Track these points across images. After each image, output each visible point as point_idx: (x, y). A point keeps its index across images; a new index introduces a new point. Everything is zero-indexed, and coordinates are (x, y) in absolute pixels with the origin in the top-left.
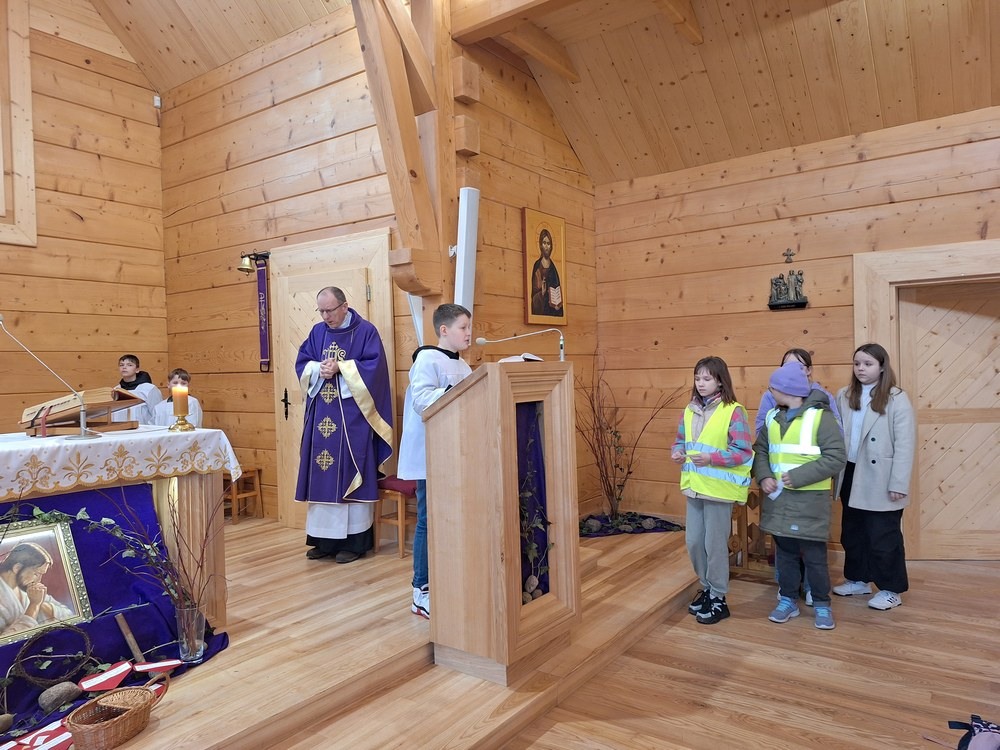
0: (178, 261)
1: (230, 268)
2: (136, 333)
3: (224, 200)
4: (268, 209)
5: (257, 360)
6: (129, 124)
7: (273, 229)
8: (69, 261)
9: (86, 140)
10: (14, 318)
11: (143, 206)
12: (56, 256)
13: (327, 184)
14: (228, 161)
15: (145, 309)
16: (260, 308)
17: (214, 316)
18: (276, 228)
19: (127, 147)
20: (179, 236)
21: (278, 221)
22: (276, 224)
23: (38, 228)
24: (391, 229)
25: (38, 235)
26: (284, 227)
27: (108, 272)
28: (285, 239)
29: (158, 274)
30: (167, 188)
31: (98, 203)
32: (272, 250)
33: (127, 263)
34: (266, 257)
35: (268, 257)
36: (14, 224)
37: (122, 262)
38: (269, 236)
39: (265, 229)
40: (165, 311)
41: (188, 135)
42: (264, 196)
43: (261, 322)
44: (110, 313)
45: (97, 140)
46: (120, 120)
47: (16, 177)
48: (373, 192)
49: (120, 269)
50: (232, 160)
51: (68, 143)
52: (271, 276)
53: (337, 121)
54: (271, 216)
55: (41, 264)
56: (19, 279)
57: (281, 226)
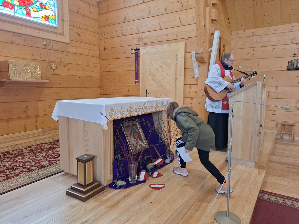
0: (105, 50)
1: (124, 53)
2: (93, 71)
3: (123, 32)
4: (140, 35)
5: (134, 80)
6: (91, 6)
7: (141, 41)
8: (77, 48)
9: (81, 11)
10: (64, 65)
11: (94, 32)
12: (74, 47)
13: (162, 28)
14: (125, 19)
15: (95, 64)
16: (136, 65)
17: (118, 67)
18: (142, 41)
19: (90, 13)
20: (105, 42)
21: (143, 39)
22: (142, 40)
23: (70, 38)
24: (185, 43)
25: (70, 40)
26: (145, 41)
27: (86, 53)
28: (146, 45)
29: (97, 54)
30: (100, 27)
31: (84, 31)
32: (141, 48)
33: (91, 50)
34: (138, 50)
35: (139, 50)
36: (64, 36)
37: (89, 49)
38: (139, 43)
39: (138, 41)
40: (99, 65)
41: (109, 10)
42: (138, 31)
43: (136, 69)
44: (86, 65)
45: (83, 11)
46: (89, 5)
47: (64, 21)
48: (179, 31)
49: (89, 52)
50: (126, 19)
51: (76, 11)
52: (140, 56)
53: (167, 9)
54: (141, 37)
55: (70, 49)
56: (65, 53)
57: (144, 40)
